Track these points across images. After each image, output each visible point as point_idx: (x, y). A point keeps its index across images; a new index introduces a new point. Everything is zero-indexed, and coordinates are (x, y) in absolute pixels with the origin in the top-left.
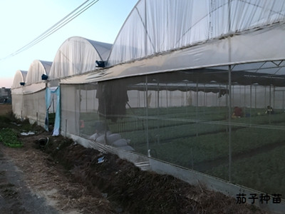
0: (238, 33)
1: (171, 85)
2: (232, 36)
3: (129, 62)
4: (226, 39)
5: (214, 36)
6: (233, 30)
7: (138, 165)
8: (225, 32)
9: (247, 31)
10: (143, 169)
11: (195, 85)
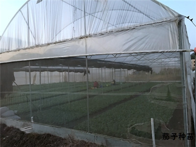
0: (90, 36)
1: (51, 67)
2: (87, 37)
3: (15, 51)
4: (84, 39)
5: (76, 37)
6: (88, 33)
7: (23, 130)
8: (83, 34)
9: (95, 35)
10: (27, 132)
11: (67, 68)
